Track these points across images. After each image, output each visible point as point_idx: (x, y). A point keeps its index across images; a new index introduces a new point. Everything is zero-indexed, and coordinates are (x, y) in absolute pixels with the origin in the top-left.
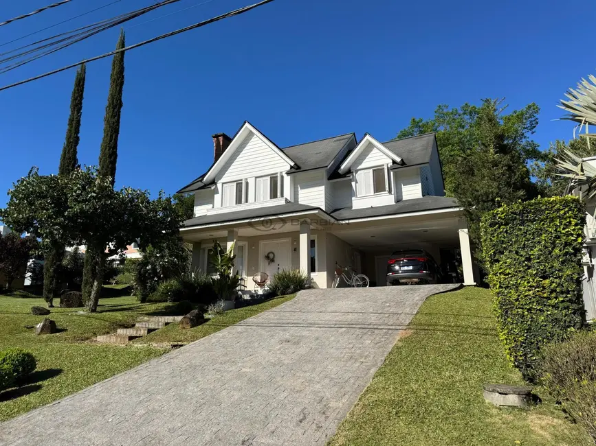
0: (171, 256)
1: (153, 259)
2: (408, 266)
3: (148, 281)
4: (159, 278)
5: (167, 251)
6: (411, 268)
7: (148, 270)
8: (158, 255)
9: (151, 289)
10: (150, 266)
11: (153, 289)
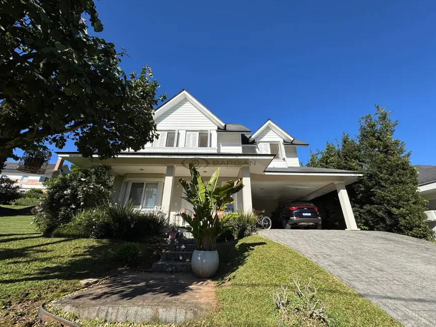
0: (98, 183)
1: (74, 183)
2: (307, 213)
3: (62, 209)
4: (78, 206)
5: (94, 177)
6: (310, 214)
7: (66, 195)
8: (83, 179)
9: (63, 219)
10: (69, 191)
11: (67, 219)
